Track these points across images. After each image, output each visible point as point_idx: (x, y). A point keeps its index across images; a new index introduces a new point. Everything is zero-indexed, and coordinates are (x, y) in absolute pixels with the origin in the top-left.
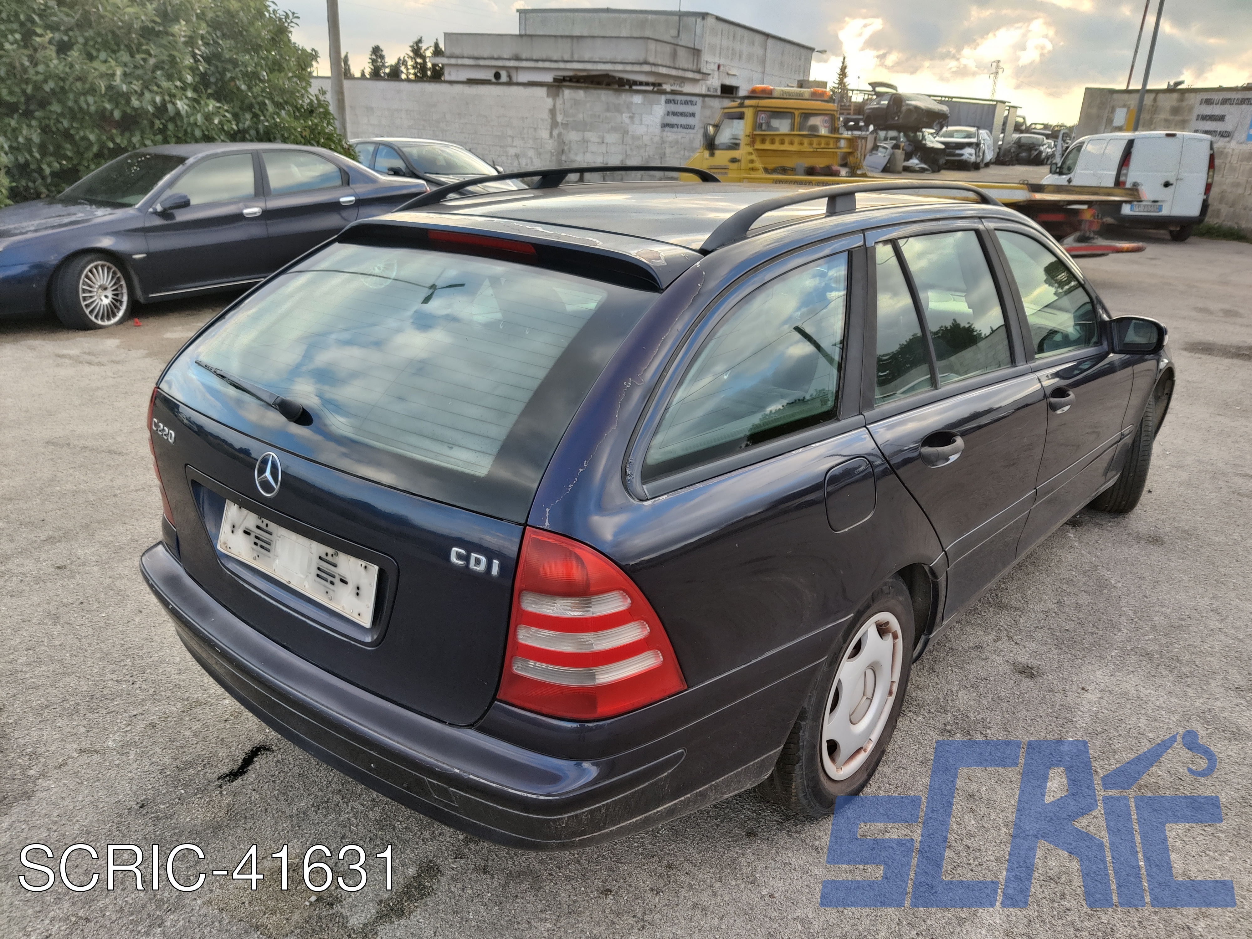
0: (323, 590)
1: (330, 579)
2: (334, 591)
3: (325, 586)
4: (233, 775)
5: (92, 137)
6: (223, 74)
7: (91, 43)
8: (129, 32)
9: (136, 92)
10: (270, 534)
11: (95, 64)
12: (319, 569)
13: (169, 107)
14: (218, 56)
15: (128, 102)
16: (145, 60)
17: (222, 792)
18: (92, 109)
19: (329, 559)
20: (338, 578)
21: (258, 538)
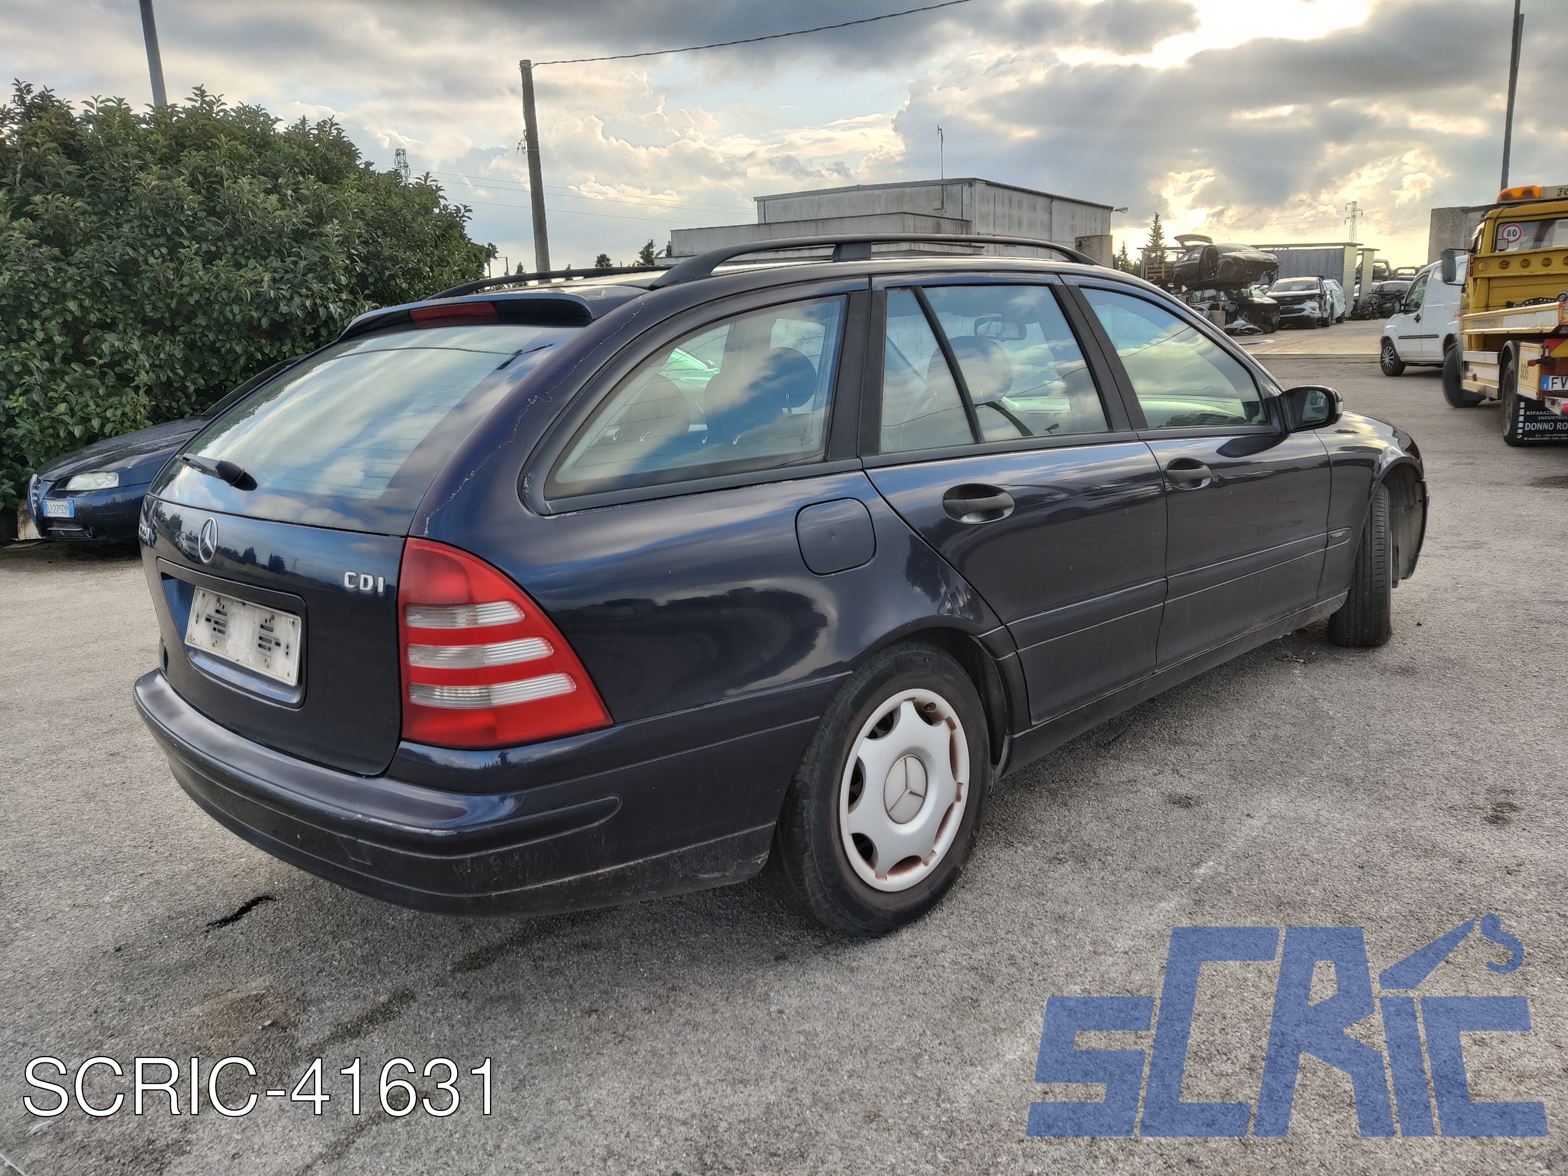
0: (263, 659)
1: (268, 645)
2: (270, 656)
3: (264, 654)
4: (225, 921)
5: (238, 349)
6: (381, 273)
7: (240, 251)
8: (280, 236)
9: (284, 296)
10: (225, 614)
11: (242, 272)
12: (261, 638)
13: (321, 310)
14: (377, 255)
15: (277, 307)
16: (295, 263)
17: (206, 936)
18: (239, 318)
19: (268, 624)
20: (273, 643)
21: (216, 623)
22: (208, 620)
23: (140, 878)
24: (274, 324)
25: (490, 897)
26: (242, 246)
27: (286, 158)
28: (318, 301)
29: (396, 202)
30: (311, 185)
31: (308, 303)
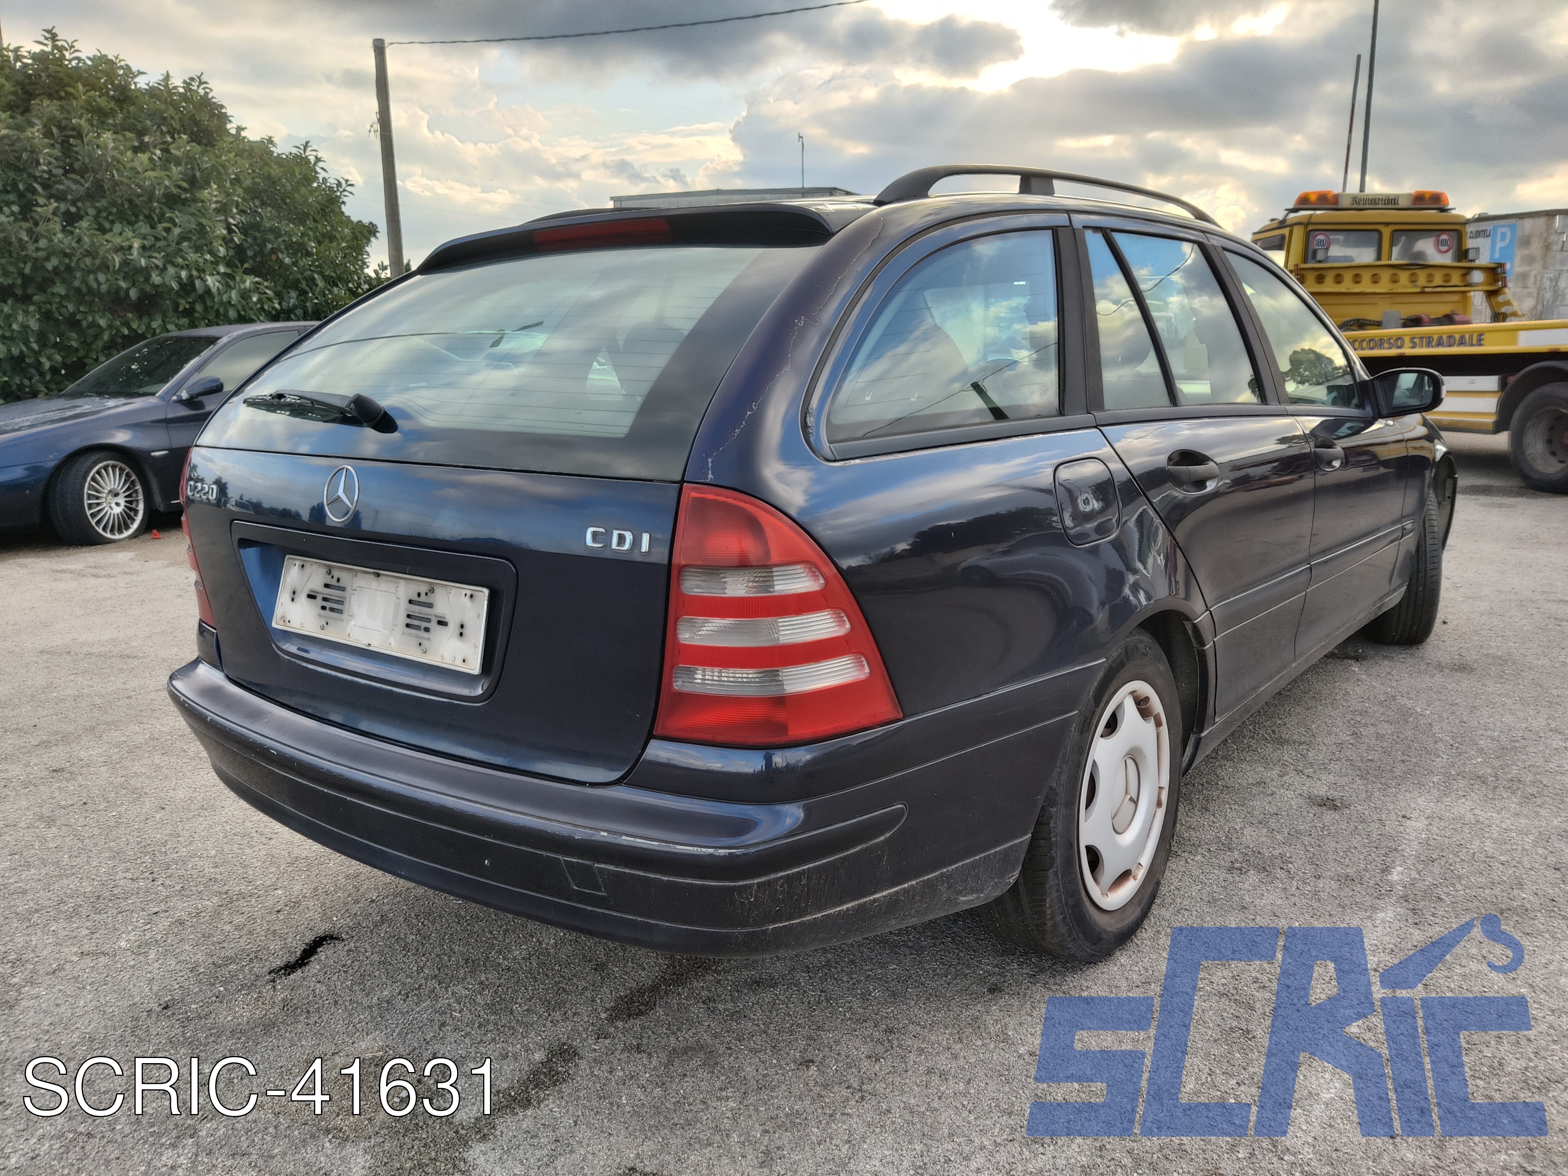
0: (415, 642)
1: (424, 625)
2: (429, 639)
3: (417, 637)
4: (290, 968)
5: (103, 322)
6: (262, 246)
7: (104, 214)
8: (150, 200)
9: (157, 267)
10: (343, 589)
11: (108, 236)
12: (409, 616)
13: (198, 283)
14: (256, 226)
15: (147, 278)
16: (168, 230)
17: (274, 987)
18: (104, 288)
19: (423, 598)
20: (434, 621)
21: (325, 599)
22: (311, 596)
23: (154, 918)
24: (144, 296)
25: (765, 932)
26: (106, 209)
27: (151, 116)
28: (195, 273)
29: (275, 171)
30: (183, 146)
31: (184, 274)
